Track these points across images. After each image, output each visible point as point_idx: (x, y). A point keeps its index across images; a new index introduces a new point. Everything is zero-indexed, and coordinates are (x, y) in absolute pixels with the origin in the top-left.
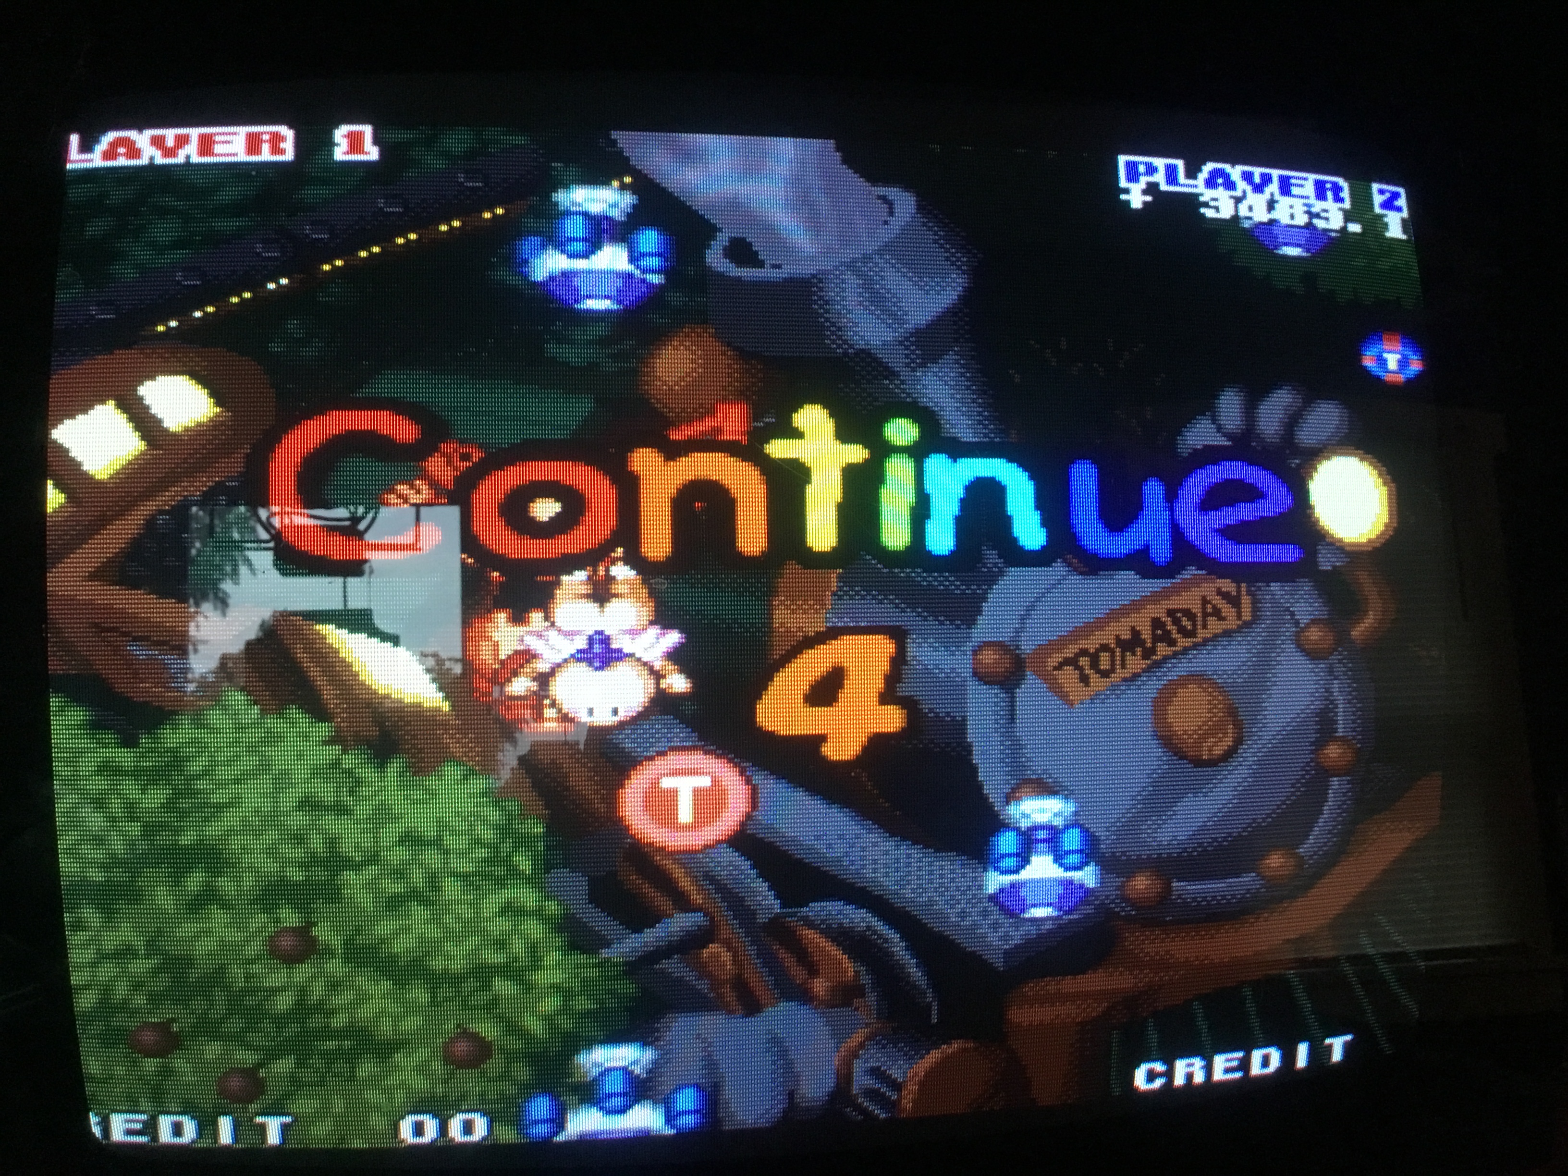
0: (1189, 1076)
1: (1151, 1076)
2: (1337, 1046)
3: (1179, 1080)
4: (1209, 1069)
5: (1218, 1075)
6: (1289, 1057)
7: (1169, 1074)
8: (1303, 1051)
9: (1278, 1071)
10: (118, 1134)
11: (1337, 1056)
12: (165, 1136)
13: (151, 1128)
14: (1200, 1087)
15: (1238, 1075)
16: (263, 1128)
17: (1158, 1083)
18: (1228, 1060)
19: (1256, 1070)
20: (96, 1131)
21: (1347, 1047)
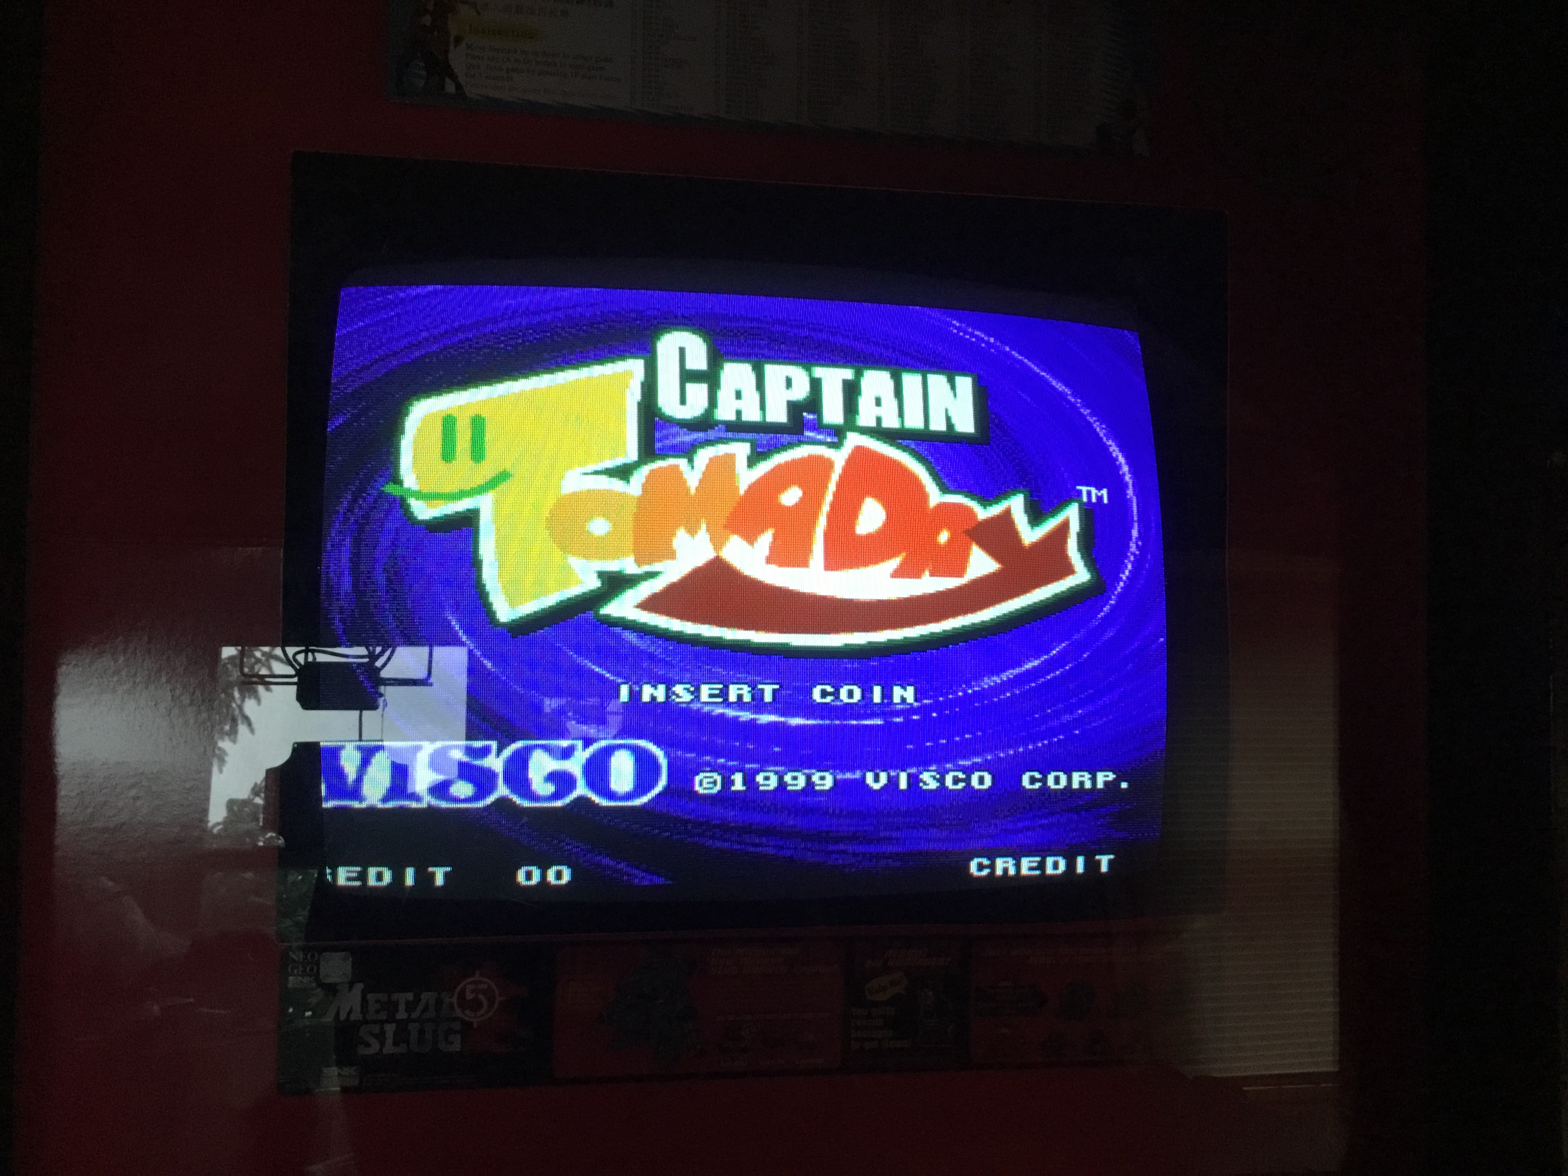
0: (1006, 870)
1: (981, 867)
2: (1105, 861)
3: (999, 872)
4: (1018, 866)
5: (1025, 871)
6: (1071, 865)
7: (992, 867)
8: (1080, 861)
9: (1064, 873)
10: (342, 881)
11: (1104, 868)
12: (372, 882)
13: (363, 876)
14: (1012, 878)
15: (1038, 872)
16: (433, 875)
17: (985, 872)
18: (1030, 862)
19: (1050, 871)
20: (329, 877)
21: (1110, 862)
